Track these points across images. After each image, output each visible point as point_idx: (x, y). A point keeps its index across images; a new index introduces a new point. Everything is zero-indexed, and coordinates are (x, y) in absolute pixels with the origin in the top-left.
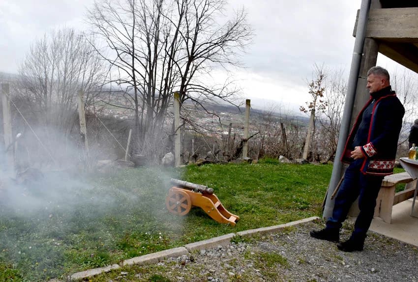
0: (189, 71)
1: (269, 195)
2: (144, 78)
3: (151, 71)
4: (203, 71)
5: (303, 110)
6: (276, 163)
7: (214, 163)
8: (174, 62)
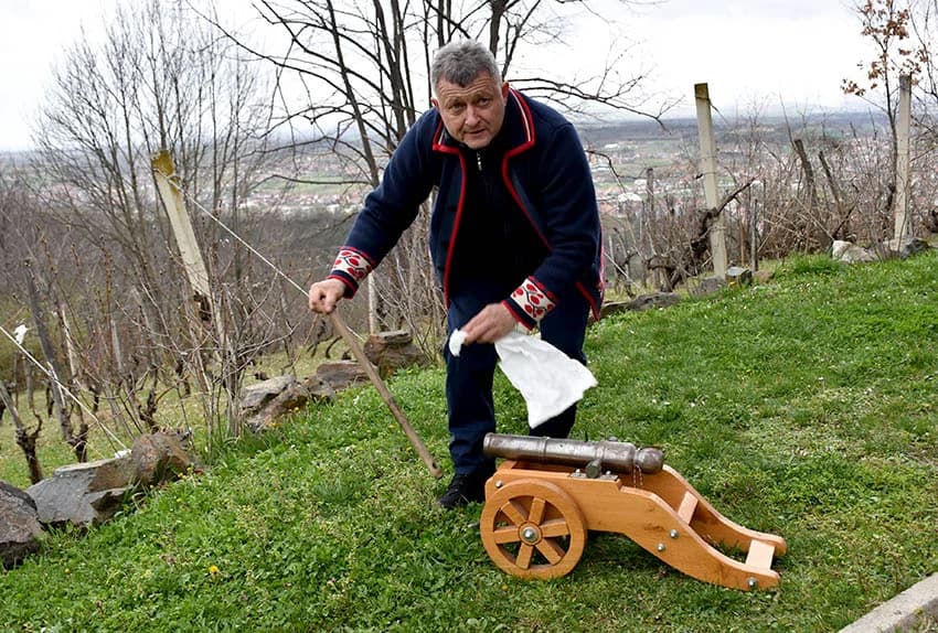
0: (501, 43)
1: (865, 399)
2: (380, 90)
3: (395, 66)
4: (539, 36)
5: (853, 88)
6: (828, 270)
7: (631, 307)
8: (452, 27)
